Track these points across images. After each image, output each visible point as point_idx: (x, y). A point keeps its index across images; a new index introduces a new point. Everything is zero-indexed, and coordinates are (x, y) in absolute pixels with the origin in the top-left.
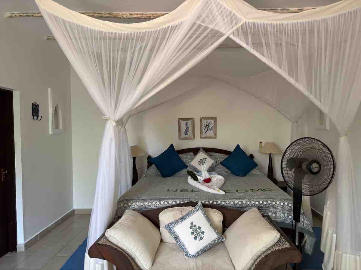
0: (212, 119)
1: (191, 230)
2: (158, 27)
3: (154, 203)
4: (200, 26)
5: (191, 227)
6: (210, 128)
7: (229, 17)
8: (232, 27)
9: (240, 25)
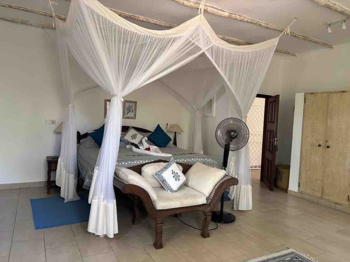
0: (133, 103)
1: (173, 175)
2: (166, 36)
3: (129, 163)
4: (190, 41)
5: (172, 173)
6: (131, 111)
7: (206, 41)
8: (207, 46)
9: (211, 45)
